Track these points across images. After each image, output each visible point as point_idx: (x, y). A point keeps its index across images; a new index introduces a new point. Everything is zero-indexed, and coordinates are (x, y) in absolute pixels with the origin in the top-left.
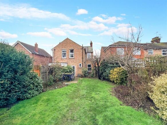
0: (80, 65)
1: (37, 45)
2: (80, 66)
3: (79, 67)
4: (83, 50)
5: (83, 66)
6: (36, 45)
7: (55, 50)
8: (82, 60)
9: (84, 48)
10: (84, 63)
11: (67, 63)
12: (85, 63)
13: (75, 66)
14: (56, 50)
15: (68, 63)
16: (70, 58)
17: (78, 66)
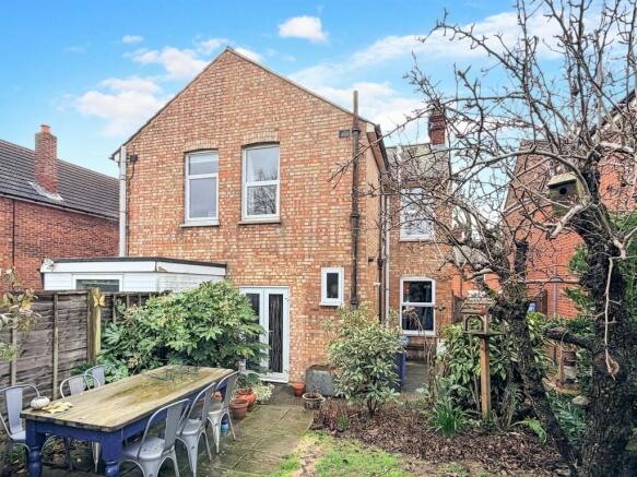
0: (332, 279)
1: (54, 139)
2: (332, 294)
3: (326, 301)
4: (364, 141)
5: (362, 294)
6: (46, 140)
7: (133, 159)
8: (345, 238)
9: (370, 129)
10: (363, 264)
11: (225, 266)
12: (381, 263)
13: (286, 294)
14: (144, 160)
15: (232, 262)
16: (247, 218)
17: (312, 290)
